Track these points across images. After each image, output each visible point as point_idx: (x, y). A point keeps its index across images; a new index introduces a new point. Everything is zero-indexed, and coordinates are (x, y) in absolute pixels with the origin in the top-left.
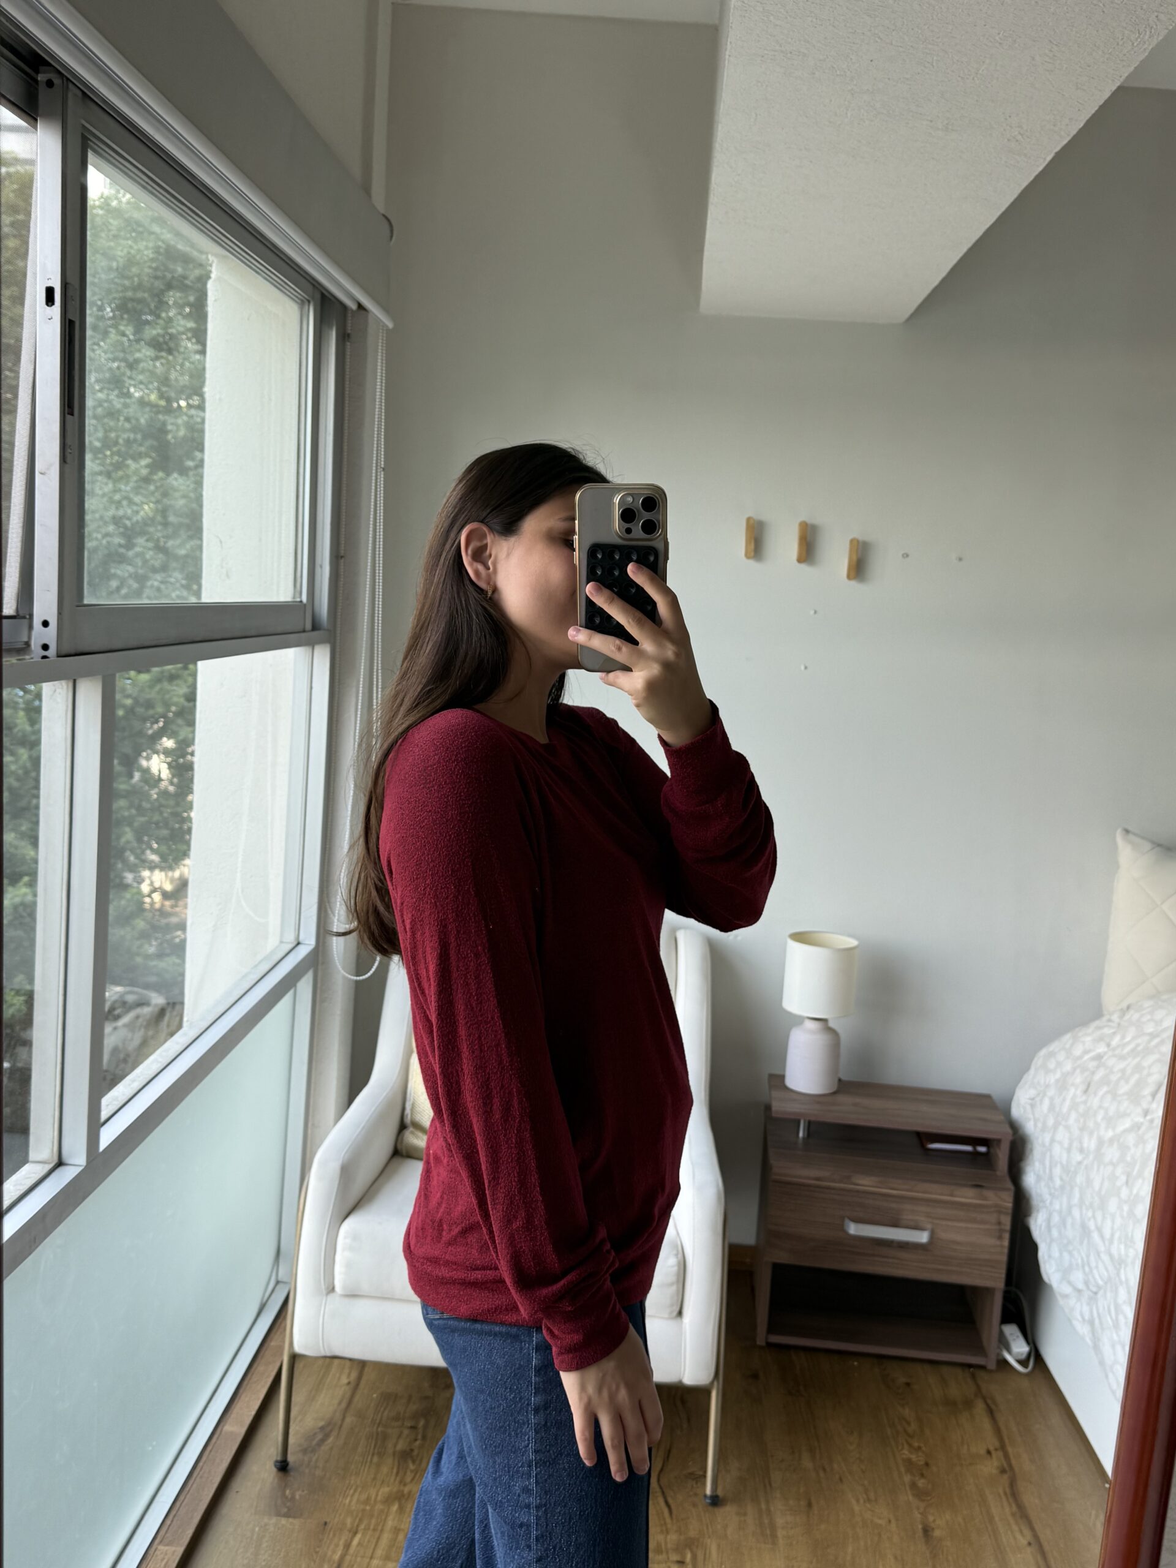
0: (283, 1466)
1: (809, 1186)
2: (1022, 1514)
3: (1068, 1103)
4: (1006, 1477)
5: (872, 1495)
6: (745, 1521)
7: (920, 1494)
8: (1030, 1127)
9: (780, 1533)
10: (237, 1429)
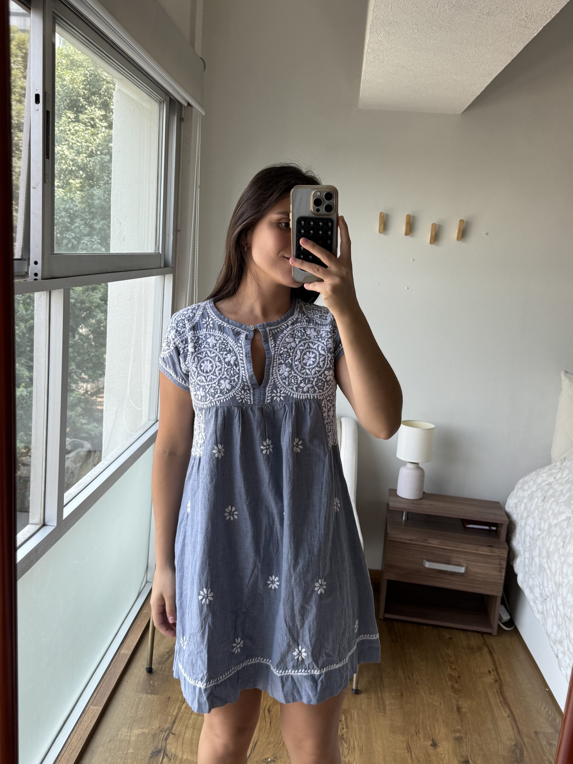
0: (150, 671)
1: (406, 543)
2: (505, 702)
3: (534, 506)
4: (497, 683)
5: (432, 691)
6: (371, 702)
7: (456, 691)
8: (515, 517)
9: (388, 708)
10: (127, 651)
